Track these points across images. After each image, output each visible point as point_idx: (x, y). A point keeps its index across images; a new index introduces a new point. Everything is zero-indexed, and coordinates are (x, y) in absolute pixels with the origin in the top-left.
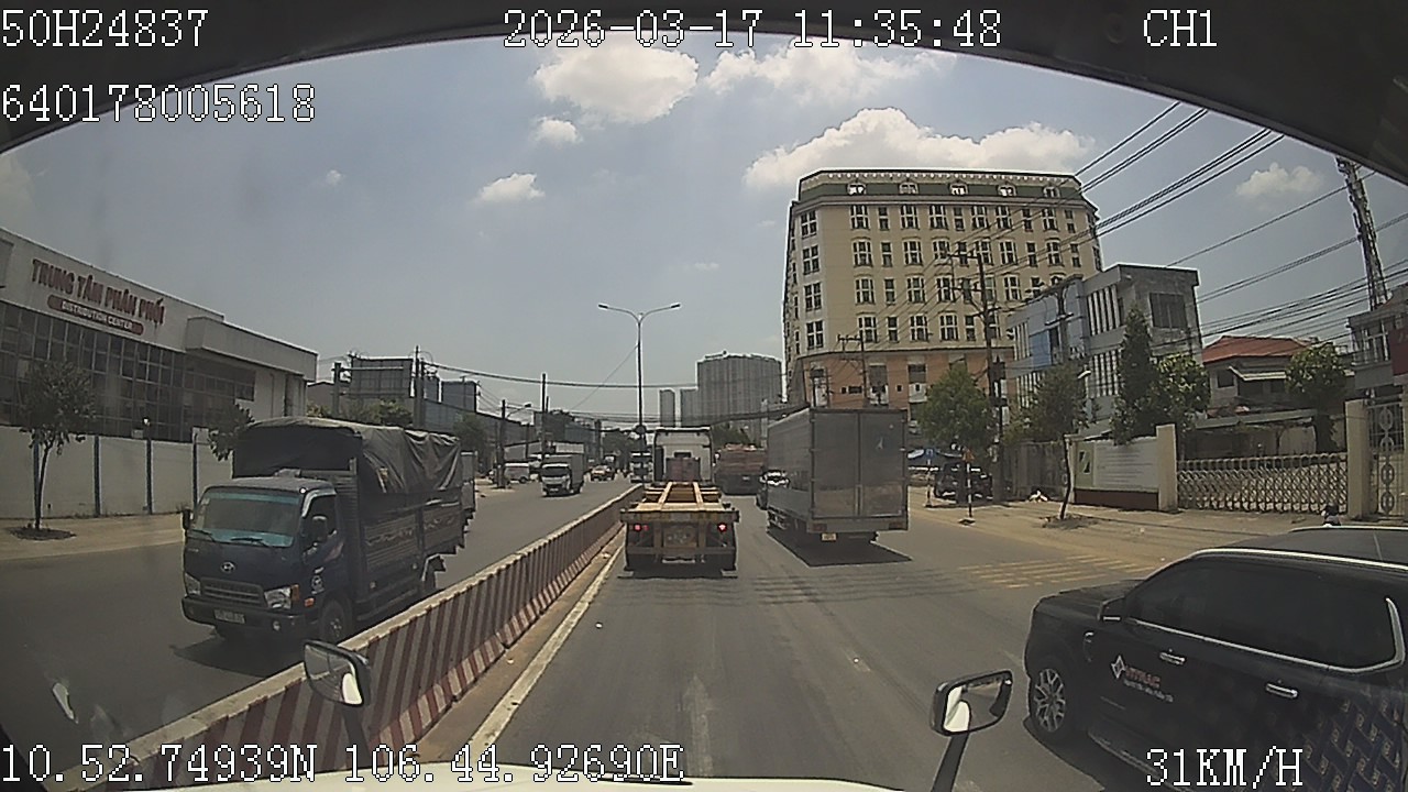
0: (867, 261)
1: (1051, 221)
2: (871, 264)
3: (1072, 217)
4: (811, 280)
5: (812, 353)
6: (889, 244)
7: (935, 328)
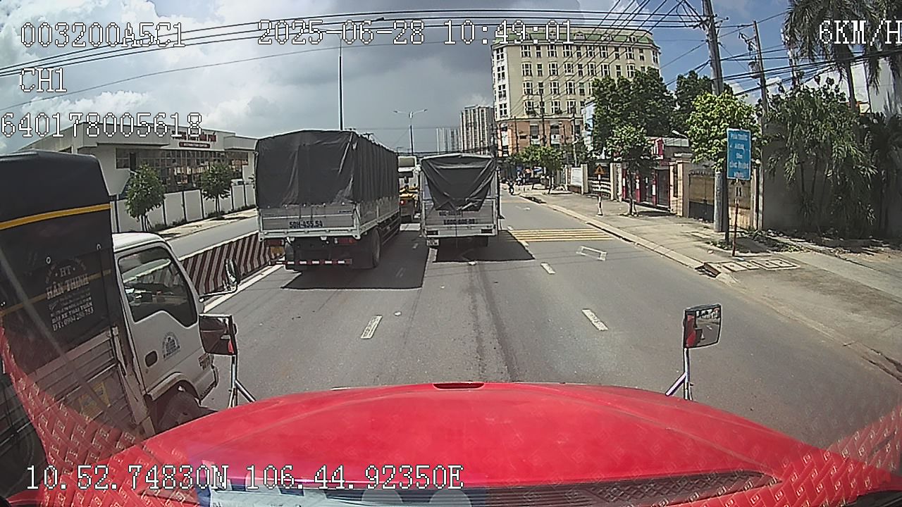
0: (529, 74)
1: (630, 55)
2: (531, 75)
3: (642, 52)
4: (501, 83)
5: (503, 119)
6: (541, 65)
7: (564, 108)
